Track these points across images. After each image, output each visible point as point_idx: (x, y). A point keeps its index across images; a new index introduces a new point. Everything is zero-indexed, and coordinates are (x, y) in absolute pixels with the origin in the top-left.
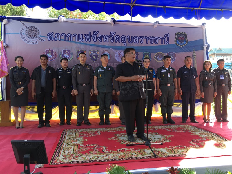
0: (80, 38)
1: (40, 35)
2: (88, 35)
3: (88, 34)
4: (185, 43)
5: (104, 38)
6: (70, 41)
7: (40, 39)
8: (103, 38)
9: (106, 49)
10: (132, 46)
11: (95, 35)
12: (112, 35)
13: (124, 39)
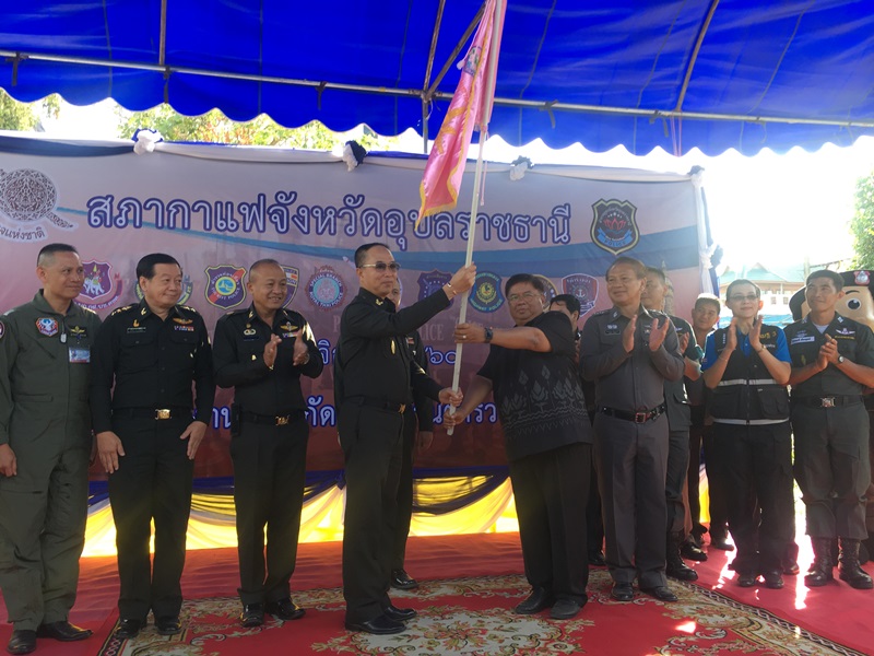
0: (221, 219)
1: (56, 205)
2: (254, 207)
3: (253, 204)
4: (630, 239)
5: (317, 218)
6: (179, 230)
7: (57, 220)
8: (313, 220)
9: (325, 261)
10: (429, 249)
11: (284, 205)
12: (352, 208)
13: (398, 223)
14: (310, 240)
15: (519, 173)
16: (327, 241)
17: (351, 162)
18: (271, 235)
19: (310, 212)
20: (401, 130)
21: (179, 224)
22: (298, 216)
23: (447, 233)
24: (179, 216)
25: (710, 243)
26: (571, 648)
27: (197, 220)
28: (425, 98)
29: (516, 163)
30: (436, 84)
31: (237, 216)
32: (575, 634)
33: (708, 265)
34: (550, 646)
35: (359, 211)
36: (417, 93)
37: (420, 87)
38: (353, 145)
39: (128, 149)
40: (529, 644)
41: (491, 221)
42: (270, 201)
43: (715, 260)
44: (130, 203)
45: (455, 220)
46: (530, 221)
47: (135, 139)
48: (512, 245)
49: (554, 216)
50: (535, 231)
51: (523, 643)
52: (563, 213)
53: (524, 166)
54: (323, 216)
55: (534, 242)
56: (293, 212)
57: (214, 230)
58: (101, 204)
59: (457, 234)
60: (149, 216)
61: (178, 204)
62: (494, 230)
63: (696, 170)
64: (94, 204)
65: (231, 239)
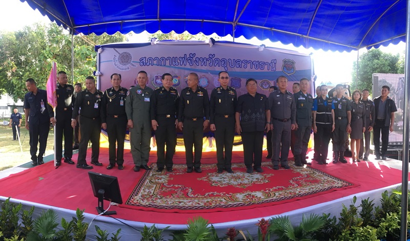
0: (174, 62)
1: (132, 61)
3: (183, 57)
4: (293, 71)
5: (201, 61)
6: (163, 66)
7: (133, 65)
9: (203, 74)
10: (234, 71)
11: (192, 57)
12: (211, 58)
13: (225, 63)
14: (199, 68)
15: (262, 49)
16: (204, 68)
17: (211, 44)
18: (188, 66)
19: (199, 59)
20: (226, 35)
21: (163, 64)
22: (196, 60)
23: (239, 66)
24: (163, 62)
25: (314, 74)
26: (267, 181)
27: (168, 62)
28: (234, 24)
29: (261, 46)
30: (237, 20)
31: (179, 61)
32: (268, 178)
33: (313, 81)
34: (262, 181)
35: (213, 59)
36: (231, 23)
37: (232, 21)
38: (212, 39)
39: (149, 44)
40: (256, 180)
41: (253, 63)
42: (188, 56)
43: (315, 79)
44: (150, 59)
45: (242, 62)
46: (265, 63)
47: (151, 41)
48: (259, 70)
49: (272, 63)
50: (266, 67)
51: (255, 180)
52: (274, 62)
53: (263, 47)
54: (203, 60)
55: (266, 70)
56: (194, 59)
57: (172, 65)
58: (143, 60)
59: (243, 66)
60: (155, 62)
61: (163, 58)
62: (253, 66)
63: (311, 54)
64: (141, 60)
65: (176, 67)
